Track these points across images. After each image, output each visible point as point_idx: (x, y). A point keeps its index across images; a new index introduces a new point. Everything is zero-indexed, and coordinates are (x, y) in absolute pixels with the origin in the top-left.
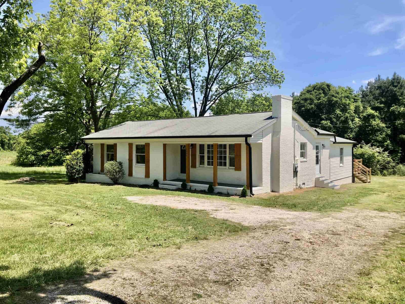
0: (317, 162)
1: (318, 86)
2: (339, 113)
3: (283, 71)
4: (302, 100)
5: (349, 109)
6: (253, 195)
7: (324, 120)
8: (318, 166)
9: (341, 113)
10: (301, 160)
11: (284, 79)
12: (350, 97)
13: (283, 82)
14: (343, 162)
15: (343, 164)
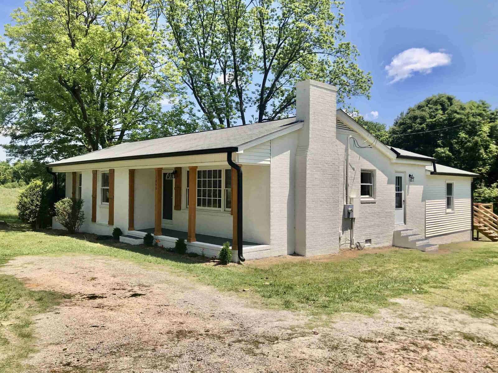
0: (399, 205)
1: (434, 99)
2: (465, 136)
3: (370, 72)
4: (410, 118)
5: (480, 131)
6: (243, 260)
7: (440, 147)
8: (401, 211)
9: (467, 136)
10: (362, 200)
11: (372, 83)
12: (483, 115)
13: (370, 89)
14: (453, 207)
15: (453, 210)
